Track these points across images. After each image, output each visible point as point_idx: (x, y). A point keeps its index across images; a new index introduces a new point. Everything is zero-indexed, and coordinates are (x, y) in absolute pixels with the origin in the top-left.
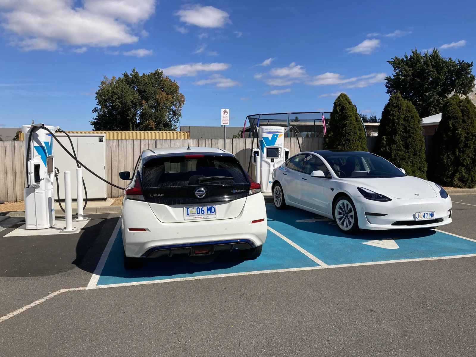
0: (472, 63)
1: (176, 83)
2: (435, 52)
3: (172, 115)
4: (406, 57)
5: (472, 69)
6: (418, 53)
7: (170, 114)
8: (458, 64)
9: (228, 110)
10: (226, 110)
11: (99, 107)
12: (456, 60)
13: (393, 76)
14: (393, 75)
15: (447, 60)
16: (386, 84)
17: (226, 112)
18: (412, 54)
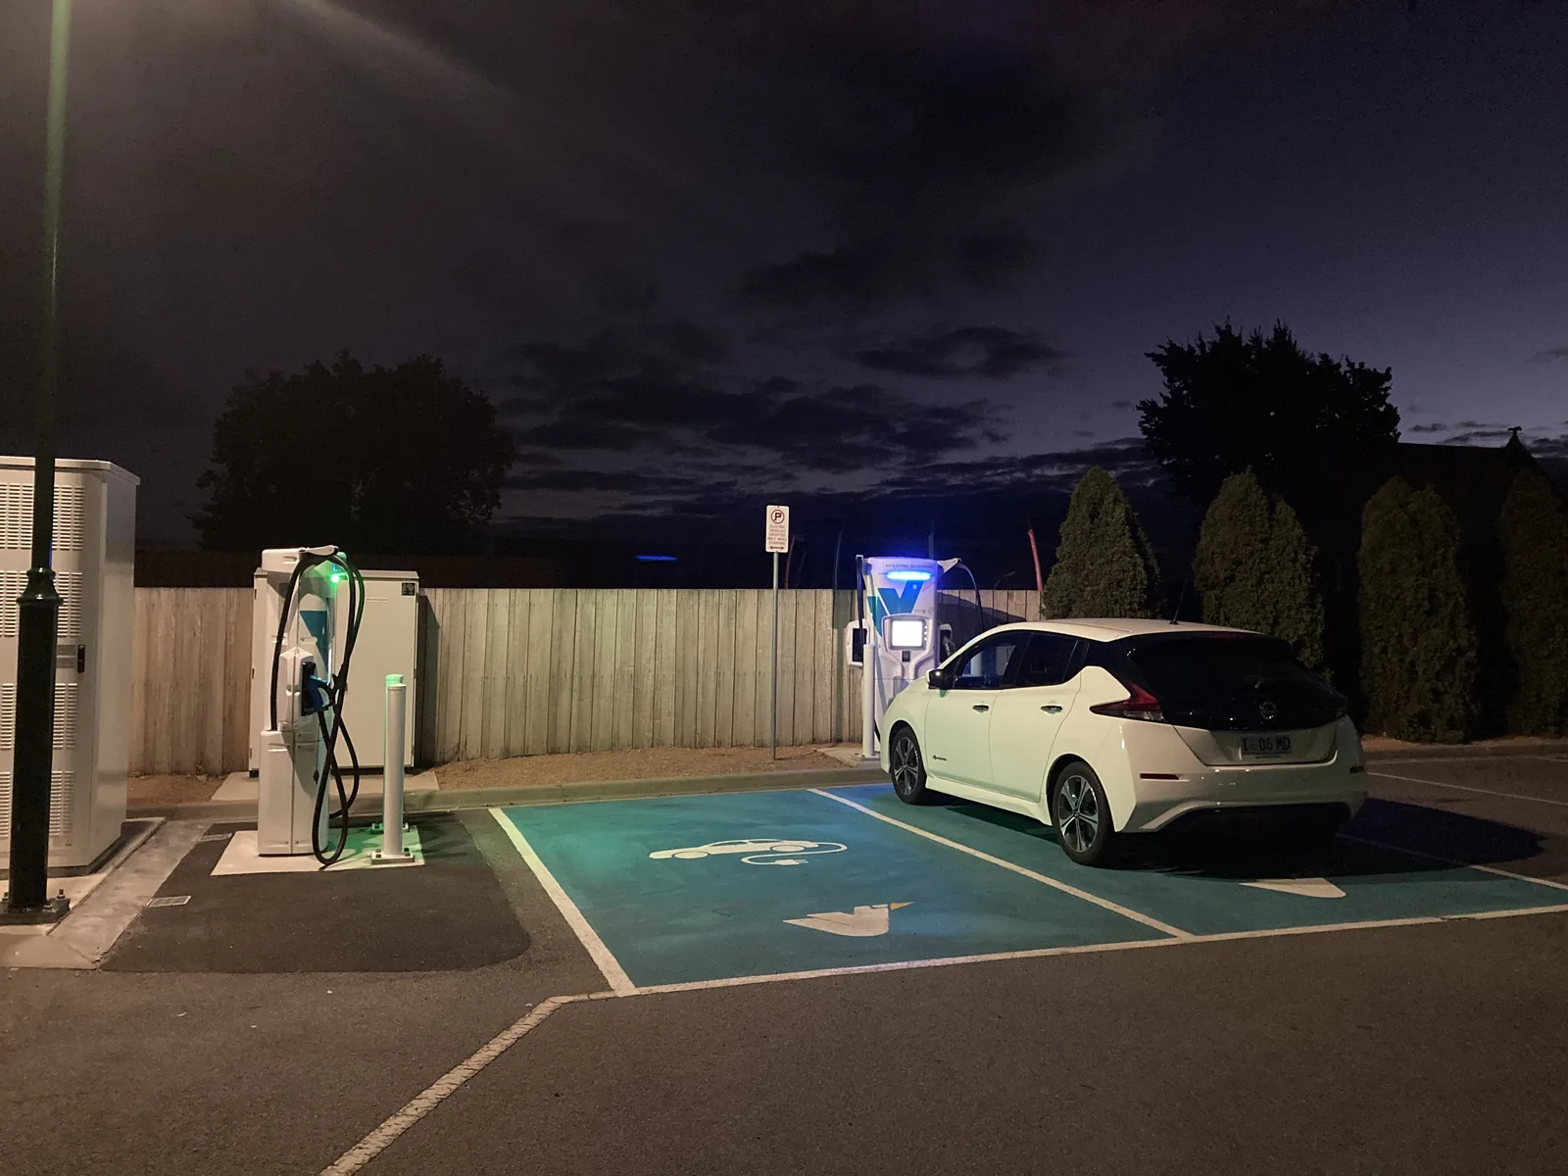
0: (1389, 369)
1: (488, 398)
2: (1281, 334)
3: (468, 501)
4: (1202, 346)
5: (1389, 388)
6: (1235, 333)
7: (464, 497)
8: (1348, 372)
9: (785, 510)
10: (782, 508)
11: (221, 469)
12: (1341, 359)
13: (1162, 400)
14: (1161, 395)
15: (1318, 360)
16: (1143, 423)
17: (779, 515)
18: (1217, 338)
